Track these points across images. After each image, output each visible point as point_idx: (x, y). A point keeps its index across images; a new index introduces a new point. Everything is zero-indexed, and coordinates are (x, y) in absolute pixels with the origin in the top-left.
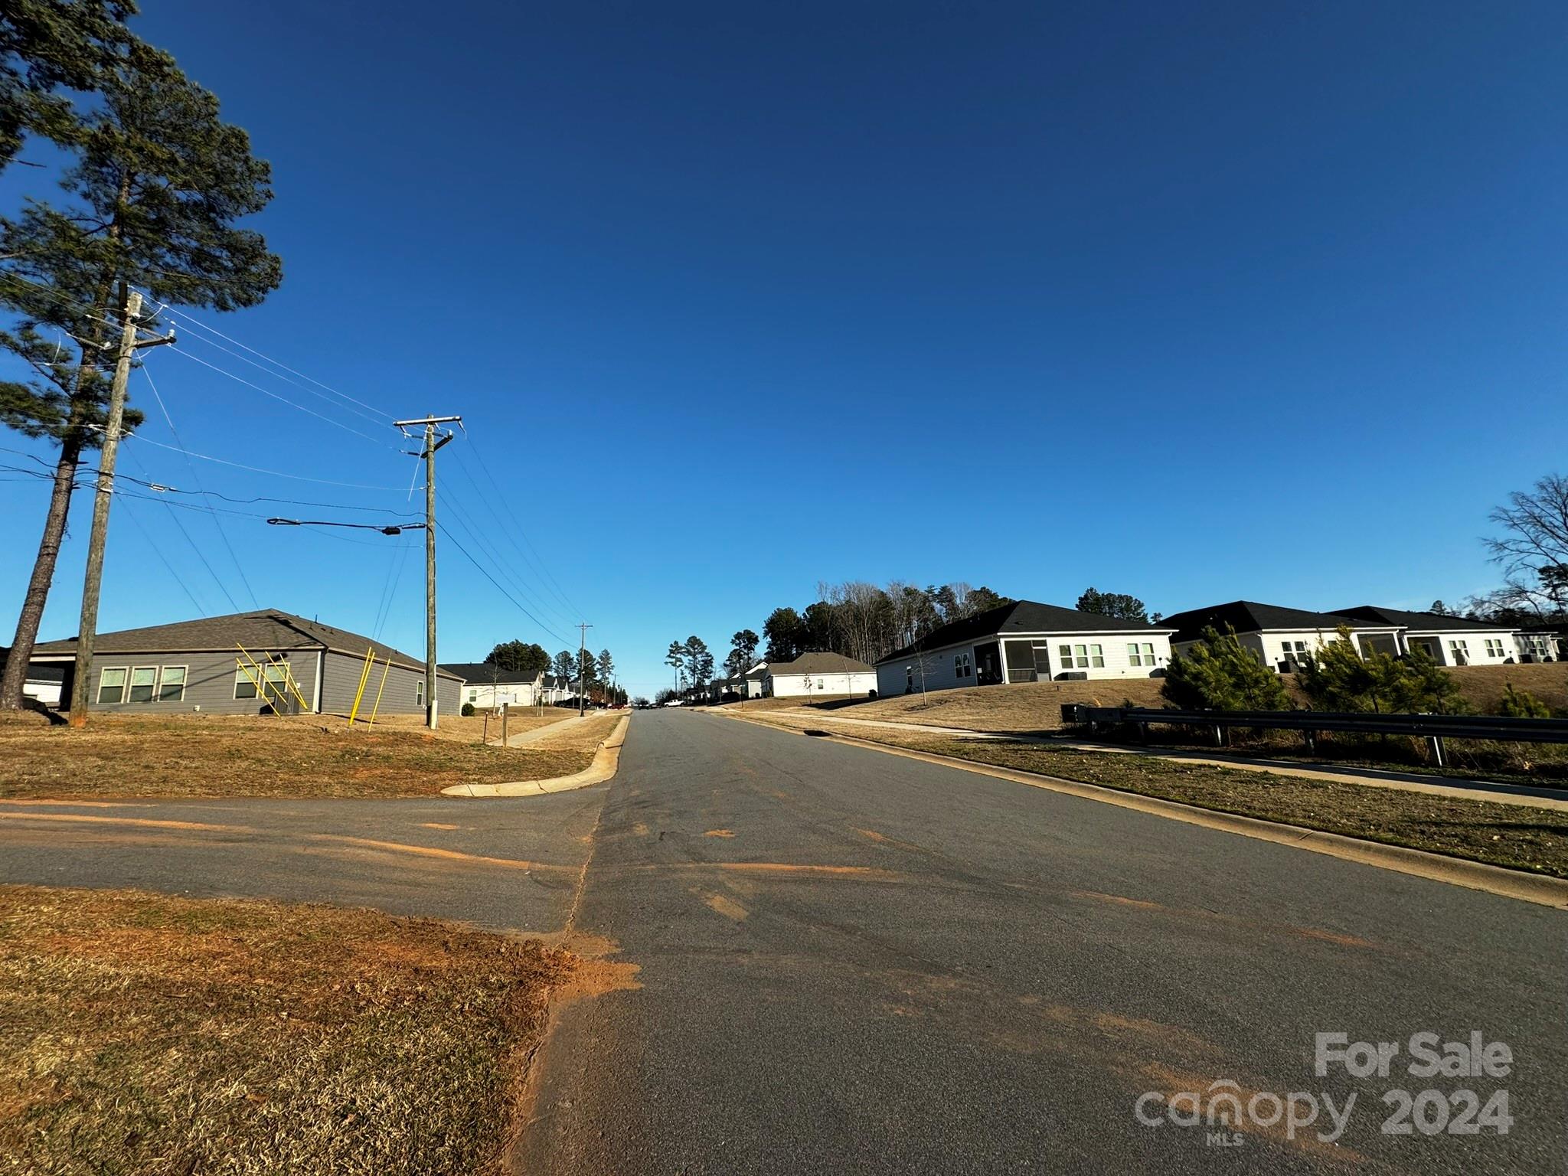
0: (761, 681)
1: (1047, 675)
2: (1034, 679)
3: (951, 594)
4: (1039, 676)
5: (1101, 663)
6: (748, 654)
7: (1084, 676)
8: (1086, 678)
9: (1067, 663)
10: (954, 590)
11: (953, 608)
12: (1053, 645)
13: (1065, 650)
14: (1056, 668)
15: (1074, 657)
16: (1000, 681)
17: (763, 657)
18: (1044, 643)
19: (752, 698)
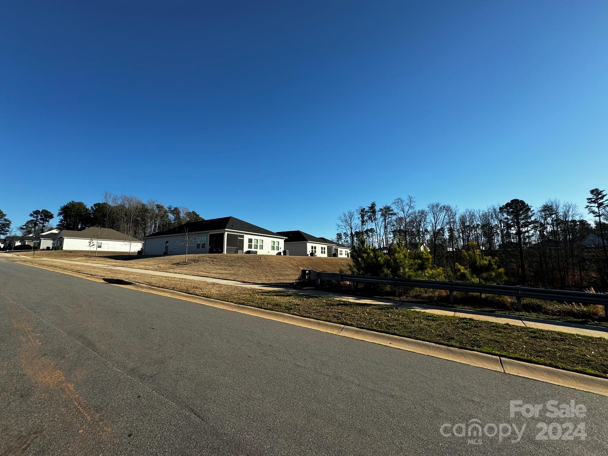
0: (53, 240)
1: (242, 251)
2: (236, 252)
3: (179, 211)
4: (239, 251)
5: (262, 247)
6: (43, 224)
7: (256, 252)
8: (257, 254)
9: (250, 246)
10: (181, 210)
11: (178, 218)
12: (246, 238)
13: (250, 241)
14: (246, 248)
15: (253, 244)
16: (222, 251)
17: (55, 226)
18: (243, 237)
19: (43, 250)
